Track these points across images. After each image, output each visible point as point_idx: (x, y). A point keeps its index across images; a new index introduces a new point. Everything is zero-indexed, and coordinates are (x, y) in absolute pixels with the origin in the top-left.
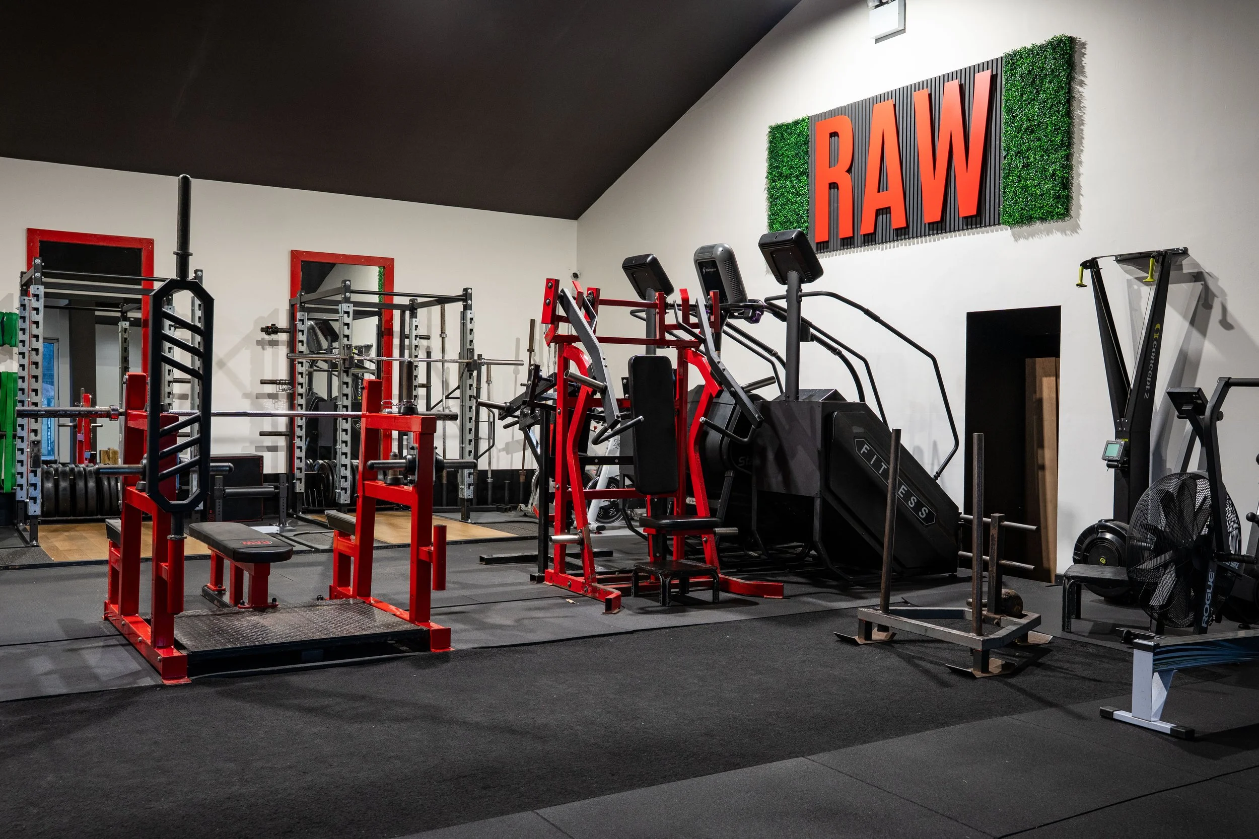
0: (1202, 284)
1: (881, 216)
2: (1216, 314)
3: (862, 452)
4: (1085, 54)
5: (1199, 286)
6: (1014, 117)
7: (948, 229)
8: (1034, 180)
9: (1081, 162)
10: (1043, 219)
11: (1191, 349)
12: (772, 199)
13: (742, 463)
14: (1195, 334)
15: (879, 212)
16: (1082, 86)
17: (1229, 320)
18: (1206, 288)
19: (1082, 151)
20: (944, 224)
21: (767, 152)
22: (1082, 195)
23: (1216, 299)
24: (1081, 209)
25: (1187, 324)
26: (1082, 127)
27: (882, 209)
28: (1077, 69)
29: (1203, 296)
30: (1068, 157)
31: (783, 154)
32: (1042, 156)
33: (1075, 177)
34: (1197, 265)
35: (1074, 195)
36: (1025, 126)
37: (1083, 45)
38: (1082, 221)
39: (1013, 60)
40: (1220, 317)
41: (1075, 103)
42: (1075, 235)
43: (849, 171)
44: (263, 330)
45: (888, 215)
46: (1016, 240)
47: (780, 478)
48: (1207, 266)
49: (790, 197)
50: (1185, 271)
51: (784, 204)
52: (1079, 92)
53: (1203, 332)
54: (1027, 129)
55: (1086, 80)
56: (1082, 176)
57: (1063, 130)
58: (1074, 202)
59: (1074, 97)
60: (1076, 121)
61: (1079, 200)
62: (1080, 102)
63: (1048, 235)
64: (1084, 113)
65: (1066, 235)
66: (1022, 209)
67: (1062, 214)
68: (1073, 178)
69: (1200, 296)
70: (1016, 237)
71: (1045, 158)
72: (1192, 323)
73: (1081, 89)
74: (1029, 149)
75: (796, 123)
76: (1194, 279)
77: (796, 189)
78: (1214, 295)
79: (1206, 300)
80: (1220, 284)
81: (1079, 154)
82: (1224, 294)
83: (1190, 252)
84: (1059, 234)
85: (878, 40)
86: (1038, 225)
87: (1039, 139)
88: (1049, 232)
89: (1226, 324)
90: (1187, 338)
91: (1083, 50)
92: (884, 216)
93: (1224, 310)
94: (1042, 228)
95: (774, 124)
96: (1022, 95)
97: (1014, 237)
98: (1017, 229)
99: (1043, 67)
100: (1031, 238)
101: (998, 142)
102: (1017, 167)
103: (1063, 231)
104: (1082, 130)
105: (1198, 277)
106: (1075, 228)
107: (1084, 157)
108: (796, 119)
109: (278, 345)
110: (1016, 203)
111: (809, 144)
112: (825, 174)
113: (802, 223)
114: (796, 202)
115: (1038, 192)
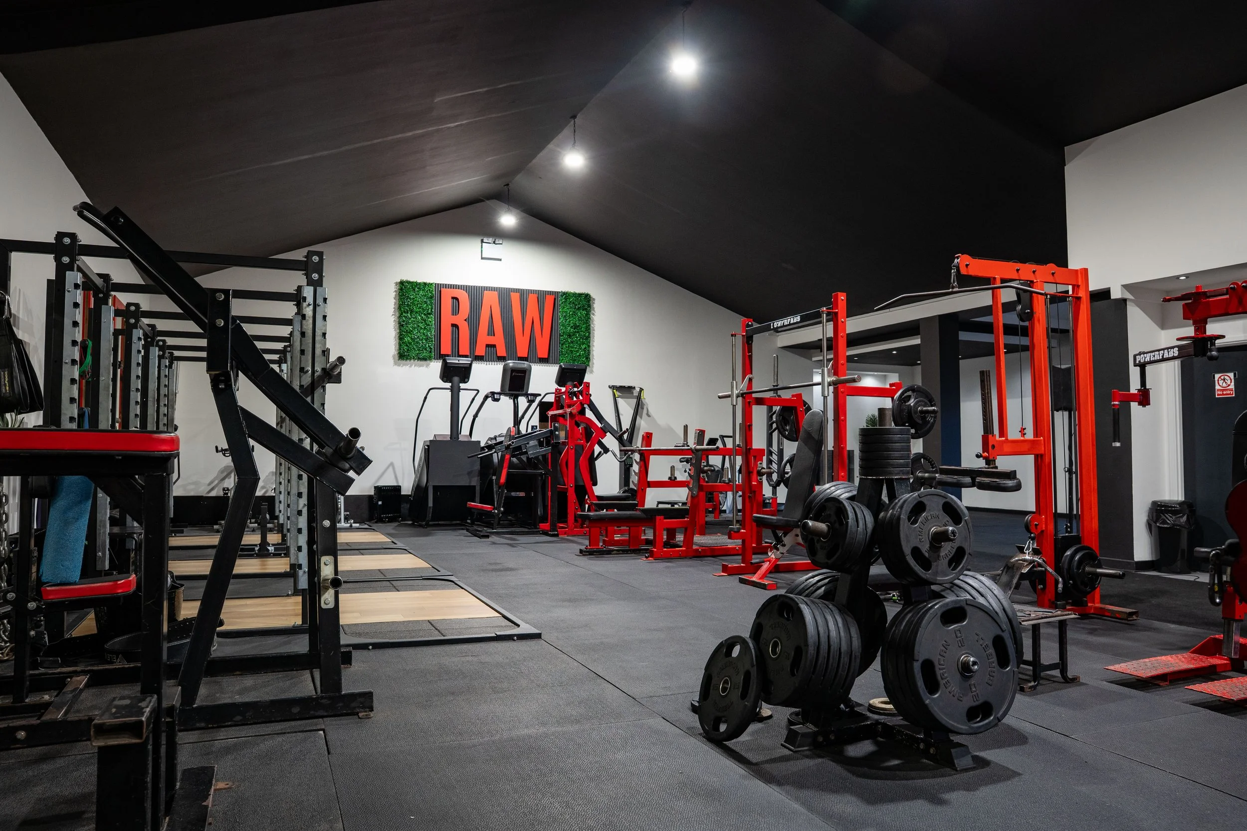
4: (595, 303)
6: (566, 320)
7: (530, 362)
8: (575, 349)
9: (594, 346)
15: (488, 346)
17: (649, 413)
20: (528, 359)
26: (593, 332)
27: (490, 345)
30: (589, 342)
31: (413, 299)
32: (580, 340)
36: (571, 325)
37: (594, 299)
38: (594, 369)
39: (566, 295)
42: (591, 375)
43: (466, 320)
45: (495, 349)
49: (421, 325)
50: (634, 395)
51: (415, 328)
53: (641, 417)
54: (572, 327)
55: (595, 314)
57: (587, 331)
62: (593, 321)
64: (595, 327)
66: (570, 360)
68: (590, 351)
73: (593, 316)
74: (573, 335)
75: (425, 284)
77: (425, 321)
78: (644, 405)
79: (640, 405)
82: (647, 405)
85: (482, 259)
87: (578, 332)
91: (594, 301)
92: (490, 348)
93: (648, 410)
95: (403, 279)
96: (570, 312)
99: (579, 303)
102: (567, 341)
107: (595, 344)
108: (425, 281)
110: (567, 357)
111: (434, 298)
112: (448, 318)
113: (429, 341)
114: (425, 328)
115: (578, 354)
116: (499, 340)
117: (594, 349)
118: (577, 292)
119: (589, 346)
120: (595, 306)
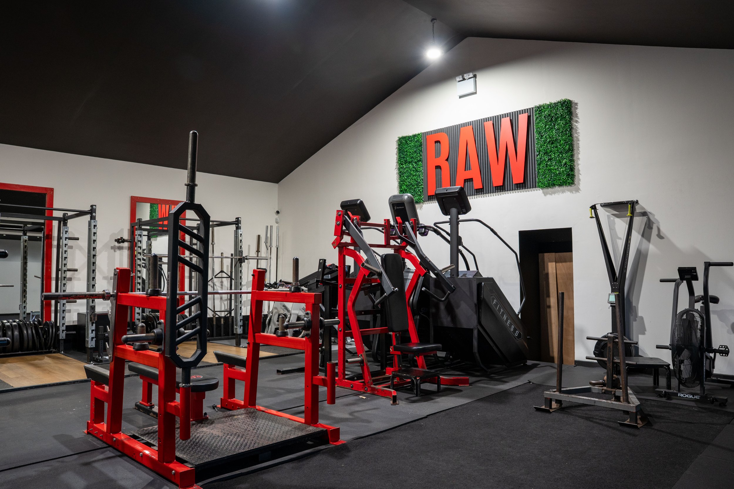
0: (647, 218)
1: (467, 183)
2: (654, 232)
3: (494, 304)
4: (578, 108)
5: (645, 218)
6: (542, 136)
7: (506, 189)
8: (554, 166)
9: (579, 159)
10: (560, 185)
11: (643, 248)
12: (401, 174)
13: (422, 311)
14: (644, 241)
15: (466, 181)
16: (577, 123)
17: (662, 234)
18: (649, 219)
19: (579, 153)
20: (504, 187)
21: (396, 150)
22: (580, 174)
23: (654, 224)
24: (580, 181)
25: (640, 237)
26: (578, 142)
27: (468, 179)
28: (574, 115)
29: (647, 223)
30: (572, 156)
31: (407, 151)
32: (559, 155)
33: (576, 166)
34: (643, 208)
35: (576, 174)
36: (548, 140)
37: (576, 104)
38: (581, 187)
39: (540, 109)
40: (657, 233)
41: (574, 131)
42: (578, 194)
43: (447, 160)
44: (116, 240)
45: (471, 182)
46: (545, 195)
47: (449, 319)
48: (648, 209)
49: (412, 172)
50: (639, 211)
51: (408, 176)
52: (575, 125)
53: (649, 240)
54: (550, 142)
55: (579, 120)
56: (580, 165)
57: (570, 143)
58: (576, 177)
59: (573, 128)
60: (575, 139)
61: (579, 176)
62: (576, 130)
63: (563, 193)
64: (579, 136)
65: (573, 193)
66: (549, 180)
67: (571, 183)
68: (575, 166)
69: (646, 223)
70: (546, 194)
71: (561, 156)
72: (643, 236)
73: (576, 124)
74: (551, 151)
75: (415, 136)
76: (642, 215)
77: (415, 168)
78: (653, 223)
79: (649, 225)
80: (656, 217)
81: (578, 155)
82: (658, 222)
83: (639, 202)
84: (569, 193)
85: (460, 97)
86: (557, 188)
87: (557, 147)
88: (563, 192)
89: (660, 236)
90: (641, 243)
91: (576, 106)
92: (469, 183)
93: (659, 230)
94: (560, 190)
95: (401, 136)
96: (546, 126)
97: (544, 194)
98: (546, 190)
99: (556, 113)
100: (553, 195)
101: (533, 148)
102: (545, 160)
103: (571, 191)
104: (578, 143)
105: (644, 214)
106: (578, 190)
108: (414, 134)
109: (123, 249)
110: (545, 177)
111: (423, 146)
112: (433, 161)
113: (420, 186)
114: (416, 175)
115: (558, 172)
116: (474, 173)
117: (579, 162)
118: (553, 102)
119: (572, 161)
120: (578, 111)
